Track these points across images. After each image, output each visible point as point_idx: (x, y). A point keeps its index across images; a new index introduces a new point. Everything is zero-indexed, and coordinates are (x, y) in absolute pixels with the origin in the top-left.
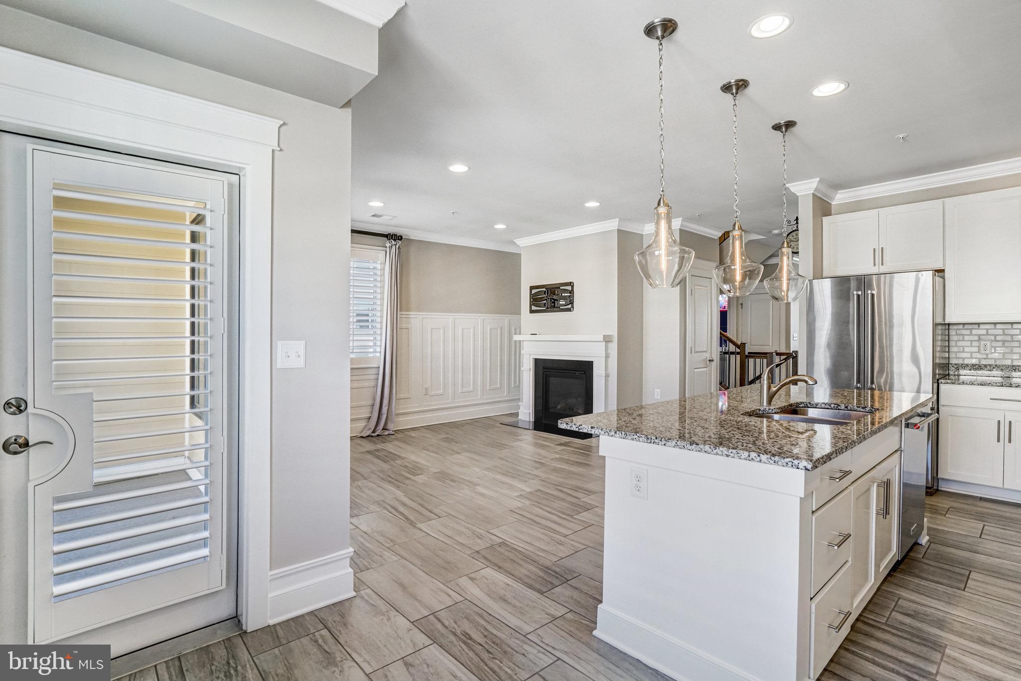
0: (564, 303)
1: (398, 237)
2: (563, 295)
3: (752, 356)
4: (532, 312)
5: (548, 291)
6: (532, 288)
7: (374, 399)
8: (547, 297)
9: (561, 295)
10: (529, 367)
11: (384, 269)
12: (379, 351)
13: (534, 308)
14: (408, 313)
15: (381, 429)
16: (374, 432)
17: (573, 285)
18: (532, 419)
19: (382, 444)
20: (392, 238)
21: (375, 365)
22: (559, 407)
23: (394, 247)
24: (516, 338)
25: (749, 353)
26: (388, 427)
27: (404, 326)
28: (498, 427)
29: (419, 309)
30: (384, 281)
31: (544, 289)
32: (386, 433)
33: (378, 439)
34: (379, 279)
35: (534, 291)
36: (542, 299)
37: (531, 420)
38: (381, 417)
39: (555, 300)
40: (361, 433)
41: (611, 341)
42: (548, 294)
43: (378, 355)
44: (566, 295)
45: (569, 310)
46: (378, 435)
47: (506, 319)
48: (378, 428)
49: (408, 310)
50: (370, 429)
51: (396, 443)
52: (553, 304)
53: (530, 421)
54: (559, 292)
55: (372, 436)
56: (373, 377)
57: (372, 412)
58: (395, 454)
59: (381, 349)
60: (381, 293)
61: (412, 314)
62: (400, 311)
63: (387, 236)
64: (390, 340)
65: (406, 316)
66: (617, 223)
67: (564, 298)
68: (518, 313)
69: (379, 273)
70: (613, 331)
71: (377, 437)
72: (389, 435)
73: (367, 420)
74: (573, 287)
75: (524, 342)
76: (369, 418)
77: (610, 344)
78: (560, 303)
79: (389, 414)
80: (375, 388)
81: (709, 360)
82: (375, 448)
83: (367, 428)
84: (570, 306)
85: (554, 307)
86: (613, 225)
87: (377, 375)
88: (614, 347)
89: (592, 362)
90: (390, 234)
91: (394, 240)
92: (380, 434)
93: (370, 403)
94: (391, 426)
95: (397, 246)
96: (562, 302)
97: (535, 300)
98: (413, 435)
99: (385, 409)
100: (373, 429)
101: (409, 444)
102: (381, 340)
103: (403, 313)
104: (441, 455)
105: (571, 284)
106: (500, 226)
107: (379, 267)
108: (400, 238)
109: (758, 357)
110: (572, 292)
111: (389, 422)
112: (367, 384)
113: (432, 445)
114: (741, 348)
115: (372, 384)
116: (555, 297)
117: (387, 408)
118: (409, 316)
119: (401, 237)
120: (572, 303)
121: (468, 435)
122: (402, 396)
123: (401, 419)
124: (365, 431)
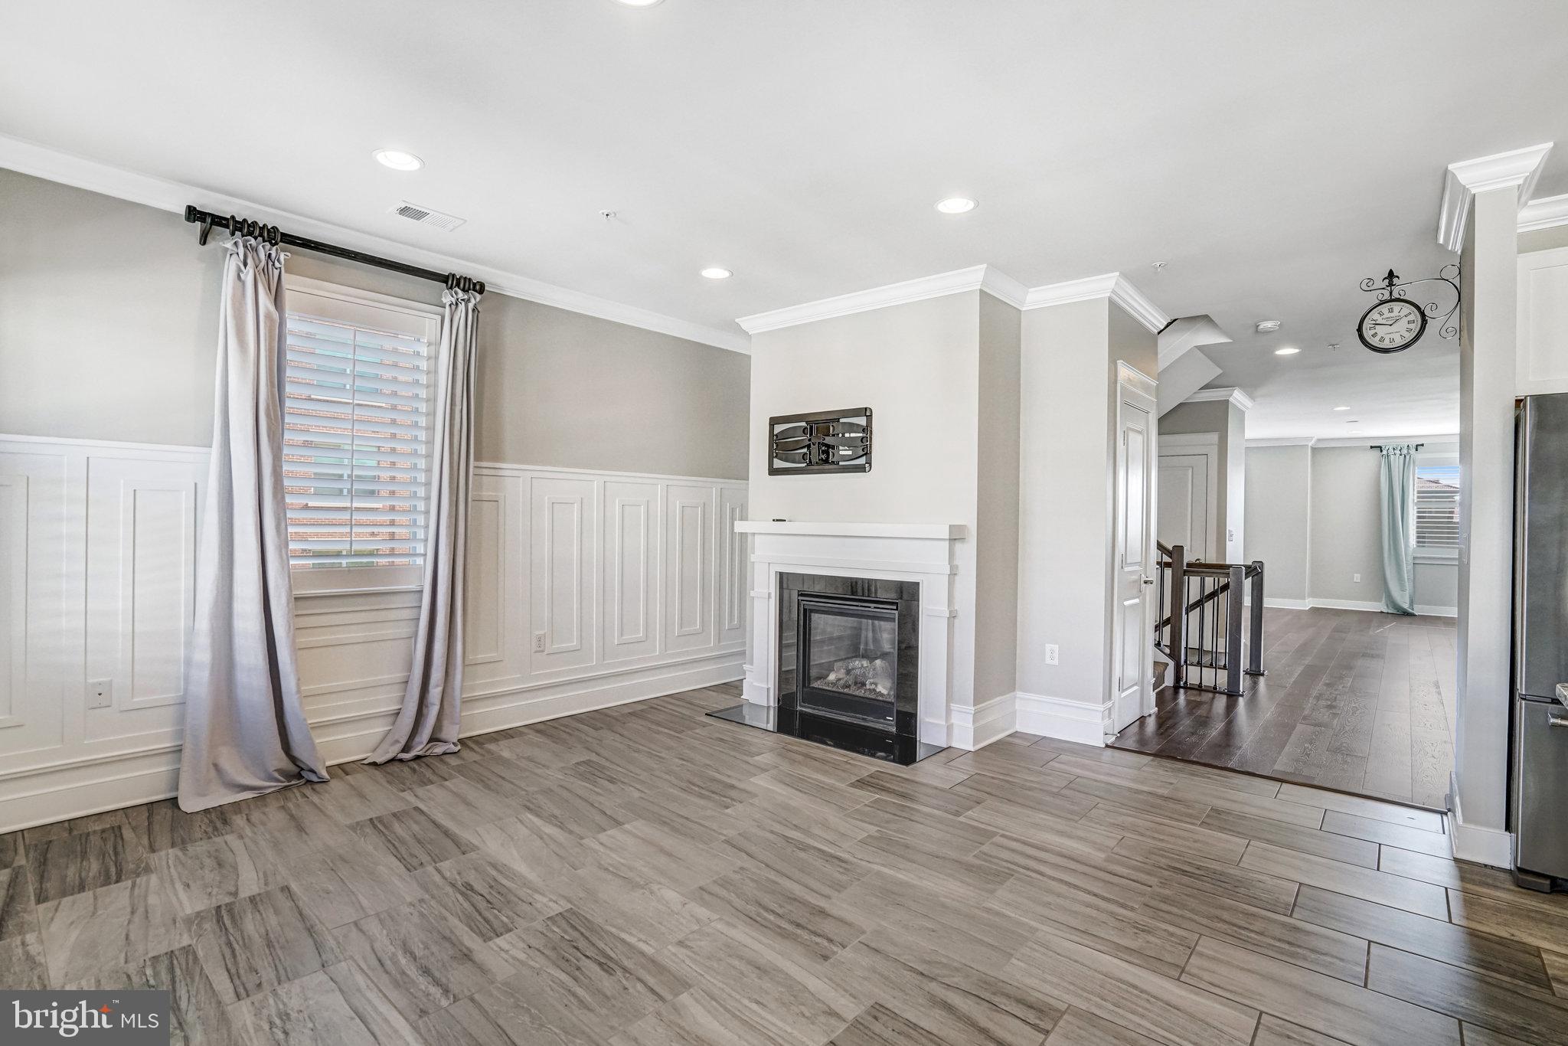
0: (850, 453)
1: (474, 284)
2: (847, 435)
3: (1197, 572)
4: (773, 472)
5: (811, 428)
6: (774, 421)
7: (410, 667)
8: (810, 440)
9: (843, 436)
10: (766, 591)
11: (437, 358)
12: (422, 552)
13: (778, 464)
14: (497, 465)
15: (425, 742)
16: (406, 749)
17: (871, 416)
18: (774, 704)
19: (420, 791)
20: (458, 285)
21: (413, 587)
22: (832, 677)
23: (462, 307)
24: (740, 527)
25: (1189, 565)
26: (443, 735)
27: (486, 494)
28: (704, 725)
29: (525, 457)
30: (436, 386)
31: (804, 424)
32: (439, 749)
33: (414, 770)
34: (423, 379)
35: (778, 429)
36: (797, 446)
37: (772, 704)
38: (425, 711)
39: (828, 446)
40: (375, 750)
41: (962, 539)
42: (811, 434)
43: (420, 561)
44: (853, 435)
45: (861, 469)
46: (418, 758)
47: (713, 488)
48: (417, 739)
49: (497, 458)
50: (397, 741)
51: (458, 784)
52: (824, 457)
53: (768, 707)
54: (839, 429)
55: (401, 760)
56: (407, 614)
57: (402, 700)
58: (447, 833)
59: (426, 547)
60: (427, 415)
61: (508, 468)
62: (477, 459)
63: (448, 280)
64: (449, 527)
65: (492, 472)
66: (980, 276)
67: (850, 443)
68: (742, 474)
69: (424, 365)
70: (968, 518)
71: (414, 765)
72: (445, 754)
73: (390, 719)
74: (869, 418)
75: (756, 536)
76: (397, 713)
77: (958, 546)
78: (841, 453)
79: (445, 703)
80: (413, 639)
81: (1146, 582)
82: (396, 806)
83: (389, 740)
84: (862, 461)
85: (826, 461)
86: (971, 279)
87: (415, 611)
88: (968, 552)
89: (918, 584)
90: (454, 275)
91: (463, 290)
92: (420, 753)
93: (399, 676)
94: (452, 733)
95: (471, 306)
96: (845, 452)
97: (779, 446)
98: (506, 754)
99: (435, 693)
100: (403, 742)
101: (488, 787)
102: (427, 527)
103: (484, 464)
104: (571, 832)
105: (866, 412)
106: (715, 273)
107: (424, 351)
108: (480, 288)
109: (1210, 574)
110: (867, 429)
111: (446, 723)
112: (390, 631)
113: (547, 792)
114: (1175, 556)
115: (404, 630)
116: (828, 440)
117: (440, 689)
118: (501, 473)
119: (482, 286)
120: (867, 453)
121: (638, 751)
122: (481, 657)
123: (480, 710)
124: (384, 746)
